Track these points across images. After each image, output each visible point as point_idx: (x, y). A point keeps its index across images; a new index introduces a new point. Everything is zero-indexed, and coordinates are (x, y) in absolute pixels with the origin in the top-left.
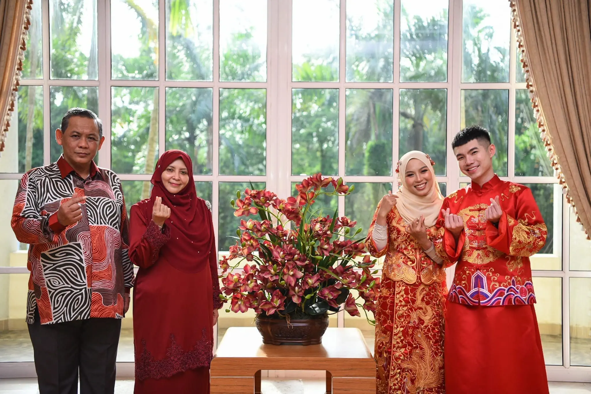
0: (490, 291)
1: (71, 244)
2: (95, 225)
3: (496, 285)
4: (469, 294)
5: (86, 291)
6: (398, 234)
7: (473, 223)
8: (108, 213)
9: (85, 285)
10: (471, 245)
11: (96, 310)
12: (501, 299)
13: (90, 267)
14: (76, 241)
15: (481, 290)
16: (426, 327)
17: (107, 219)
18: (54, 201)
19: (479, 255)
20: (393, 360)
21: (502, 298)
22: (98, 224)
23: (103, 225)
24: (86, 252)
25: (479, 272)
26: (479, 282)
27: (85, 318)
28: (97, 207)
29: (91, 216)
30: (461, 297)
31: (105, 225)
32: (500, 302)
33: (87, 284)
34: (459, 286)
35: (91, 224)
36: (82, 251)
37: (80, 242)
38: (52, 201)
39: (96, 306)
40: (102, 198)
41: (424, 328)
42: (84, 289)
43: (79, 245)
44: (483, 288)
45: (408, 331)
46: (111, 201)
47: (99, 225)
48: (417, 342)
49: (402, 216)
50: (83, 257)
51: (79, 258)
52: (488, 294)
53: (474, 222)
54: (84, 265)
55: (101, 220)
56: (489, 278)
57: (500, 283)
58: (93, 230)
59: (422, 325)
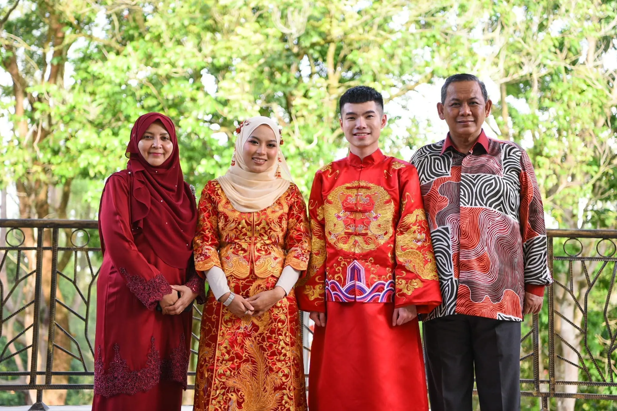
0: (368, 286)
1: (440, 228)
2: (468, 206)
3: (375, 279)
4: (343, 289)
5: (452, 282)
6: (226, 221)
7: (350, 204)
8: (487, 192)
9: (452, 275)
10: (347, 231)
11: (462, 305)
12: (379, 295)
13: (458, 255)
14: (444, 225)
15: (358, 283)
16: (261, 334)
17: (485, 199)
18: (427, 182)
19: (356, 242)
20: (215, 377)
21: (382, 294)
22: (471, 205)
23: (479, 206)
24: (453, 238)
25: (357, 263)
26: (355, 274)
27: (451, 314)
28: (474, 185)
29: (465, 195)
30: (334, 294)
31: (481, 207)
32: (378, 299)
33: (453, 274)
34: (332, 281)
35: (462, 205)
36: (449, 236)
37: (449, 226)
38: (425, 182)
39: (463, 301)
40: (483, 175)
41: (258, 336)
42: (450, 280)
43: (446, 229)
44: (360, 281)
45: (236, 340)
46: (494, 178)
47: (473, 206)
48: (248, 353)
49: (230, 199)
50: (450, 243)
51: (447, 245)
52: (366, 288)
53: (351, 202)
54: (451, 252)
55: (477, 201)
56: (368, 271)
57: (380, 276)
58: (463, 212)
59: (256, 332)
